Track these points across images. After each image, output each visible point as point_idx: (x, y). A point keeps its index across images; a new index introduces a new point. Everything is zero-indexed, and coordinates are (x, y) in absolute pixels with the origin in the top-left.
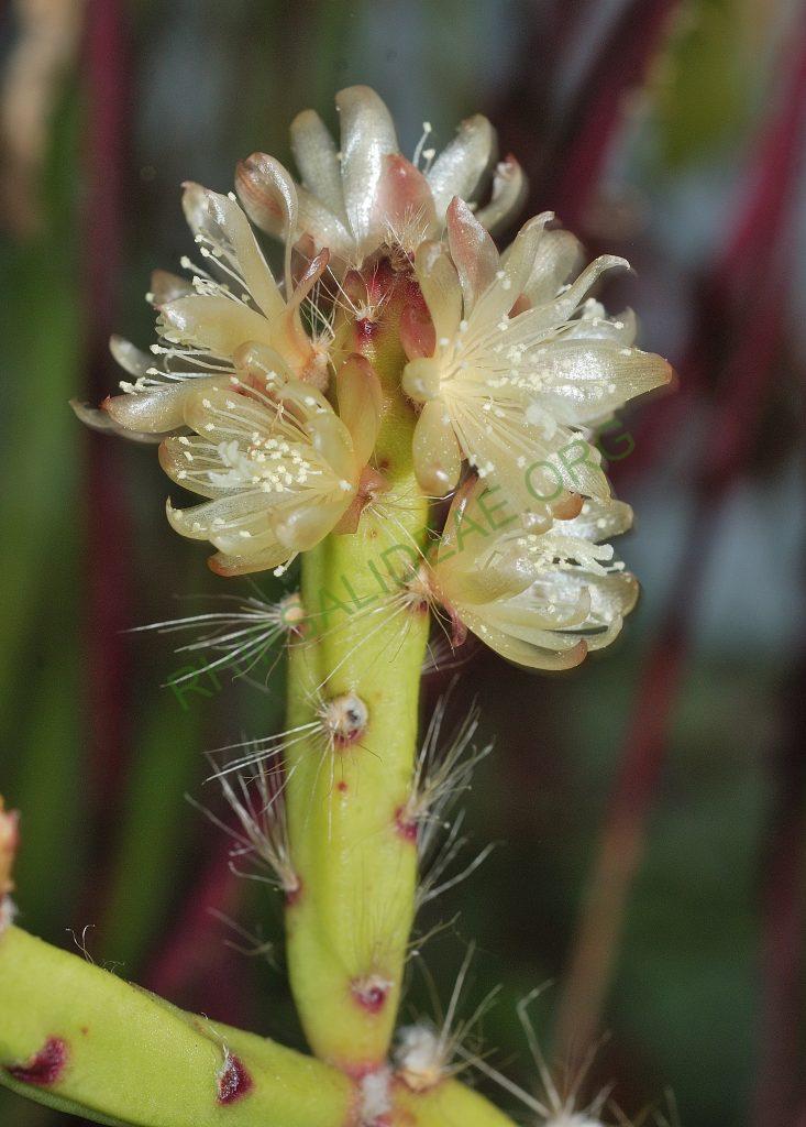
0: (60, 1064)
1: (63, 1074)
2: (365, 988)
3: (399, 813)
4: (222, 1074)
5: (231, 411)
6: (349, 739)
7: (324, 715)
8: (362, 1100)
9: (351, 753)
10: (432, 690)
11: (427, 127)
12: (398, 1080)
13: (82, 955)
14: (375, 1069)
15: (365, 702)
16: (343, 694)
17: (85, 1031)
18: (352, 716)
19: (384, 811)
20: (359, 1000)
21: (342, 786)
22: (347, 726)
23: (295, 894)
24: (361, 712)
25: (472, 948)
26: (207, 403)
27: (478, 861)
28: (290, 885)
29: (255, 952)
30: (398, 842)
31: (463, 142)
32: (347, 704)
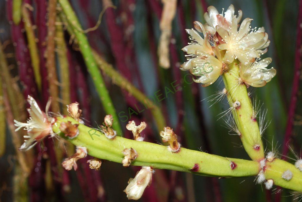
0: (198, 167)
1: (199, 169)
2: (255, 147)
3: (252, 118)
4: (231, 165)
5: (198, 62)
6: (238, 108)
7: (233, 105)
8: (260, 165)
9: (240, 110)
10: (252, 98)
11: (223, 9)
12: (267, 161)
13: (201, 151)
14: (262, 159)
15: (239, 101)
16: (235, 101)
17: (202, 162)
18: (237, 104)
19: (249, 118)
20: (255, 149)
21: (240, 116)
22: (237, 105)
23: (241, 135)
24: (239, 103)
25: (273, 136)
26: (195, 62)
27: (270, 123)
28: (240, 134)
29: (240, 147)
30: (253, 122)
31: (229, 9)
32: (236, 102)
